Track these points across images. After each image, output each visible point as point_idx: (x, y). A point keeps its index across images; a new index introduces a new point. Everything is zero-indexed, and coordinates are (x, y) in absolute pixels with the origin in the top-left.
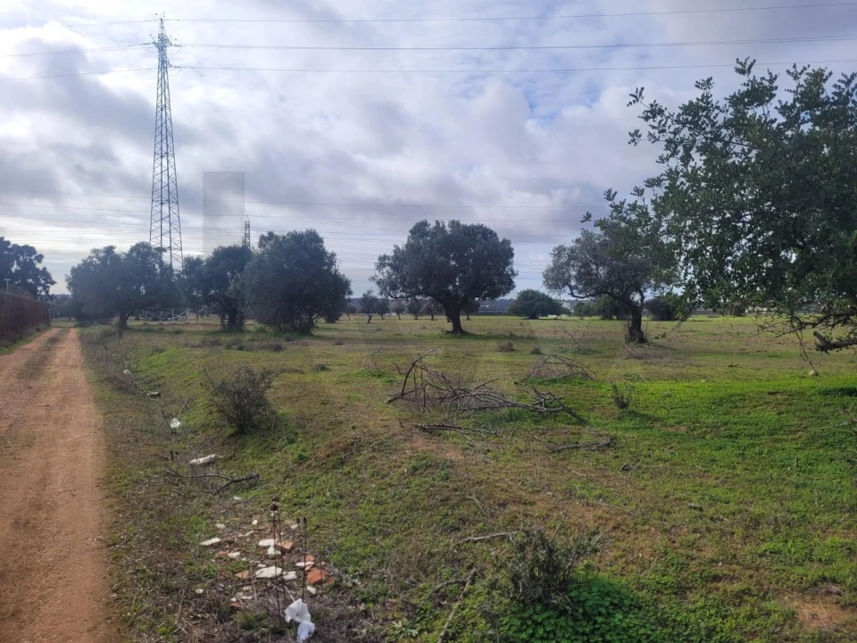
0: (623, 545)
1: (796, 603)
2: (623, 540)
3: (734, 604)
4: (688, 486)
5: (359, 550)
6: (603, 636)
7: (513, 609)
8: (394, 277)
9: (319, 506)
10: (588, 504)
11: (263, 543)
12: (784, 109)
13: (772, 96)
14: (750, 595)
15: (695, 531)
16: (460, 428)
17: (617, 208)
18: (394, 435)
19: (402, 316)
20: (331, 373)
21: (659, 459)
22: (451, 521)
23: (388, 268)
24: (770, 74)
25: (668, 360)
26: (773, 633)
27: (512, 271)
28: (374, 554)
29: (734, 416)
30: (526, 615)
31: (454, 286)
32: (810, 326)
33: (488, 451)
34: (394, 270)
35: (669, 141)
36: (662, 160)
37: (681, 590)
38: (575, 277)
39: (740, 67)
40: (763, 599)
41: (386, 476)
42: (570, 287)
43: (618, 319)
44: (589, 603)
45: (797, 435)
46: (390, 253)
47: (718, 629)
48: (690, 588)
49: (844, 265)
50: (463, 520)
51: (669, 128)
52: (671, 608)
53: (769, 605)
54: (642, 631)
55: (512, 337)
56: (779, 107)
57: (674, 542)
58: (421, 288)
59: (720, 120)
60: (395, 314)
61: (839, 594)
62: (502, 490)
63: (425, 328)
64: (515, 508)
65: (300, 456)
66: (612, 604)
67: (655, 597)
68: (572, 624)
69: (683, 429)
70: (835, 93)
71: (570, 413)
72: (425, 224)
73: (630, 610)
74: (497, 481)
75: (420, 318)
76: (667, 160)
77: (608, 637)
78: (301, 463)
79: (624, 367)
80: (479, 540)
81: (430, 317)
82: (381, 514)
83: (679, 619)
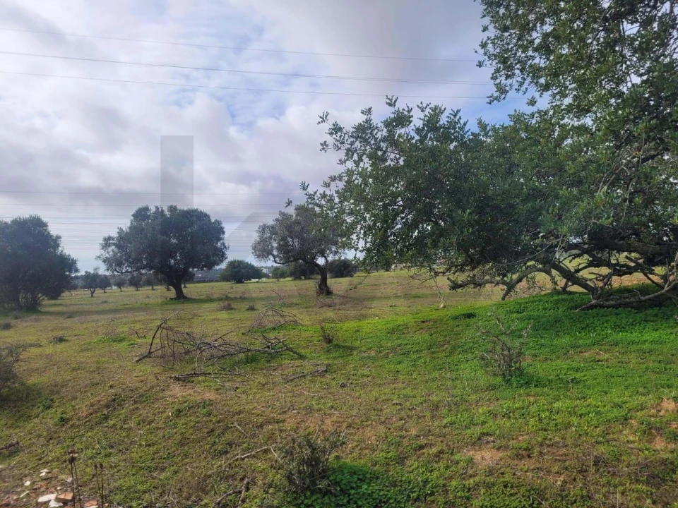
0: (356, 438)
1: (471, 453)
2: (356, 434)
3: (436, 462)
4: (387, 391)
5: (139, 487)
6: (356, 503)
7: (289, 499)
8: (119, 255)
9: (90, 458)
10: (325, 414)
11: (42, 499)
12: (418, 131)
13: (411, 122)
14: (443, 453)
15: (401, 419)
16: (209, 374)
17: (311, 197)
18: (152, 387)
19: (123, 289)
20: (69, 344)
21: (363, 376)
22: (220, 447)
23: (113, 247)
24: (408, 107)
25: (350, 306)
26: (462, 474)
27: (224, 244)
28: (154, 487)
29: (404, 340)
30: (299, 502)
31: (175, 260)
32: (441, 274)
33: (237, 388)
34: (119, 249)
35: (348, 150)
36: (342, 162)
37: (401, 460)
38: (277, 248)
39: (388, 101)
40: (452, 454)
41: (153, 422)
42: (273, 255)
43: (305, 279)
44: (344, 482)
45: (444, 348)
46: (115, 234)
47: (429, 480)
48: (405, 458)
49: (462, 232)
50: (230, 444)
51: (347, 140)
52: (397, 474)
53: (456, 457)
54: (381, 493)
55: (227, 298)
56: (414, 129)
57: (389, 429)
58: (145, 262)
59: (379, 135)
60: (116, 287)
61: (494, 442)
62: (258, 416)
63: (148, 297)
64: (270, 427)
65: (61, 418)
66: (359, 479)
67: (385, 468)
68: (333, 500)
69: (373, 353)
70: (448, 122)
71: (292, 351)
72: (146, 209)
73: (371, 481)
74: (252, 410)
75: (140, 289)
76: (345, 162)
77: (360, 503)
78: (64, 425)
79: (321, 314)
80: (246, 457)
81: (150, 288)
82: (154, 453)
83: (404, 479)
